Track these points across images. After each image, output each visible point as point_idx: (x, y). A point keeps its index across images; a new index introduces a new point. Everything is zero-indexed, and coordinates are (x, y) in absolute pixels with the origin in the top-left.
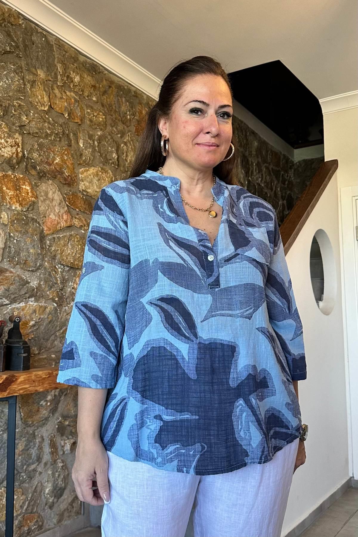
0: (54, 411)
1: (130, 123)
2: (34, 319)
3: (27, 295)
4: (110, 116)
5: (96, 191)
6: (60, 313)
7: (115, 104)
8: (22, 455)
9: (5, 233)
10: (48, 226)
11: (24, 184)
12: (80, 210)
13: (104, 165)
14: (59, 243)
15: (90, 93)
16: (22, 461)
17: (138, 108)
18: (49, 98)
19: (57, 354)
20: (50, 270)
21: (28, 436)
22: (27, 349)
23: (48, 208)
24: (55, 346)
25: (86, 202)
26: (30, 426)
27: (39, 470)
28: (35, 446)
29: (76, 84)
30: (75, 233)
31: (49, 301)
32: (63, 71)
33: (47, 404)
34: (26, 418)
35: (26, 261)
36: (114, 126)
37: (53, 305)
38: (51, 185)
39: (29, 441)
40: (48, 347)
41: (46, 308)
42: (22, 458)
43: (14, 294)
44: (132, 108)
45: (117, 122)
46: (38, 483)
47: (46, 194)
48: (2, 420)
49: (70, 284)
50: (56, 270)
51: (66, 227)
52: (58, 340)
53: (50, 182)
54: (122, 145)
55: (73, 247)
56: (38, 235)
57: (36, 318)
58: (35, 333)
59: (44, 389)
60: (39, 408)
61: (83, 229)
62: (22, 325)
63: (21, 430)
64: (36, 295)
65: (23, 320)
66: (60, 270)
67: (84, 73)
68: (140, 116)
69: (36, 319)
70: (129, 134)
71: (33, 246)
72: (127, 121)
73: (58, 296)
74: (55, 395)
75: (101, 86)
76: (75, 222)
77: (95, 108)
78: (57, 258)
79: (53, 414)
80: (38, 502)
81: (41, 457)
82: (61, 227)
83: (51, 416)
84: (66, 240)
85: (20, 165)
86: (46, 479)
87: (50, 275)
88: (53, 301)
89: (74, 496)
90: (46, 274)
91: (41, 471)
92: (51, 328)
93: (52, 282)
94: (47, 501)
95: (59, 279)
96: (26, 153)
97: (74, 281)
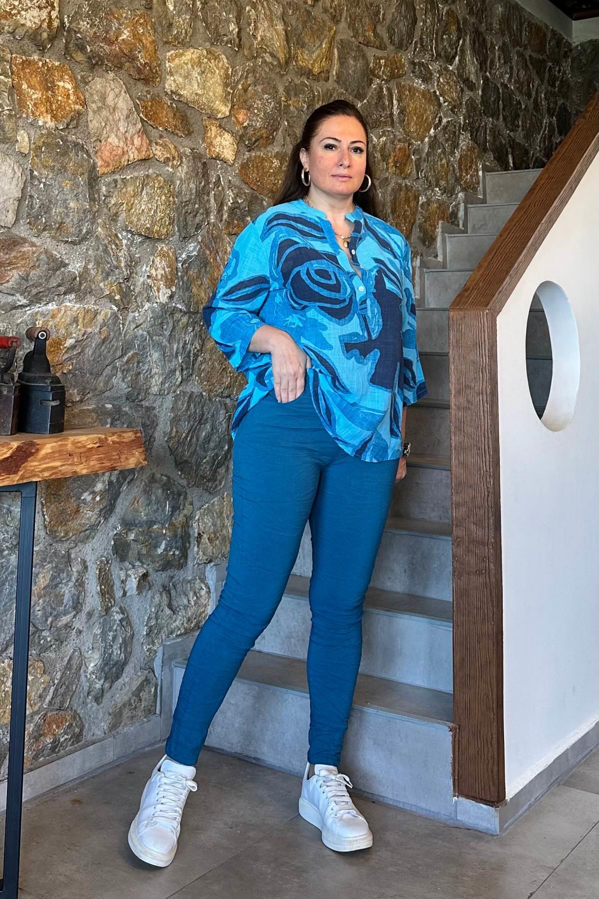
0: (108, 511)
2: (74, 335)
3: (62, 289)
5: (196, 94)
6: (123, 324)
8: (45, 596)
9: (23, 170)
10: (104, 157)
11: (62, 78)
12: (166, 130)
13: (212, 44)
14: (124, 190)
16: (44, 608)
19: (116, 403)
20: (106, 242)
21: (56, 560)
22: (60, 393)
23: (106, 124)
24: (113, 386)
25: (178, 114)
26: (61, 541)
27: (77, 625)
28: (70, 580)
30: (155, 173)
31: (103, 301)
33: (94, 499)
34: (54, 526)
35: (61, 223)
37: (111, 309)
38: (113, 81)
39: (58, 571)
40: (99, 389)
41: (96, 313)
42: (44, 602)
43: (36, 287)
46: (75, 651)
47: (103, 98)
48: (9, 529)
49: (144, 269)
50: (117, 242)
51: (138, 160)
52: (119, 374)
53: (111, 75)
54: (247, 9)
55: (151, 198)
56: (86, 175)
57: (77, 333)
58: (75, 361)
59: (90, 470)
60: (79, 506)
61: (170, 164)
62: (51, 346)
63: (44, 549)
64: (79, 290)
65: (53, 336)
66: (124, 242)
69: (78, 335)
71: (76, 195)
73: (120, 291)
74: (110, 483)
76: (157, 152)
78: (120, 218)
79: (106, 519)
80: (74, 688)
81: (81, 601)
82: (128, 161)
83: (102, 521)
84: (138, 184)
85: (56, 43)
86: (90, 645)
87: (105, 251)
88: (111, 302)
89: (143, 678)
90: (99, 248)
91: (81, 629)
92: (105, 352)
93: (109, 265)
94: (90, 688)
95: (122, 259)
96: (66, 20)
97: (151, 263)
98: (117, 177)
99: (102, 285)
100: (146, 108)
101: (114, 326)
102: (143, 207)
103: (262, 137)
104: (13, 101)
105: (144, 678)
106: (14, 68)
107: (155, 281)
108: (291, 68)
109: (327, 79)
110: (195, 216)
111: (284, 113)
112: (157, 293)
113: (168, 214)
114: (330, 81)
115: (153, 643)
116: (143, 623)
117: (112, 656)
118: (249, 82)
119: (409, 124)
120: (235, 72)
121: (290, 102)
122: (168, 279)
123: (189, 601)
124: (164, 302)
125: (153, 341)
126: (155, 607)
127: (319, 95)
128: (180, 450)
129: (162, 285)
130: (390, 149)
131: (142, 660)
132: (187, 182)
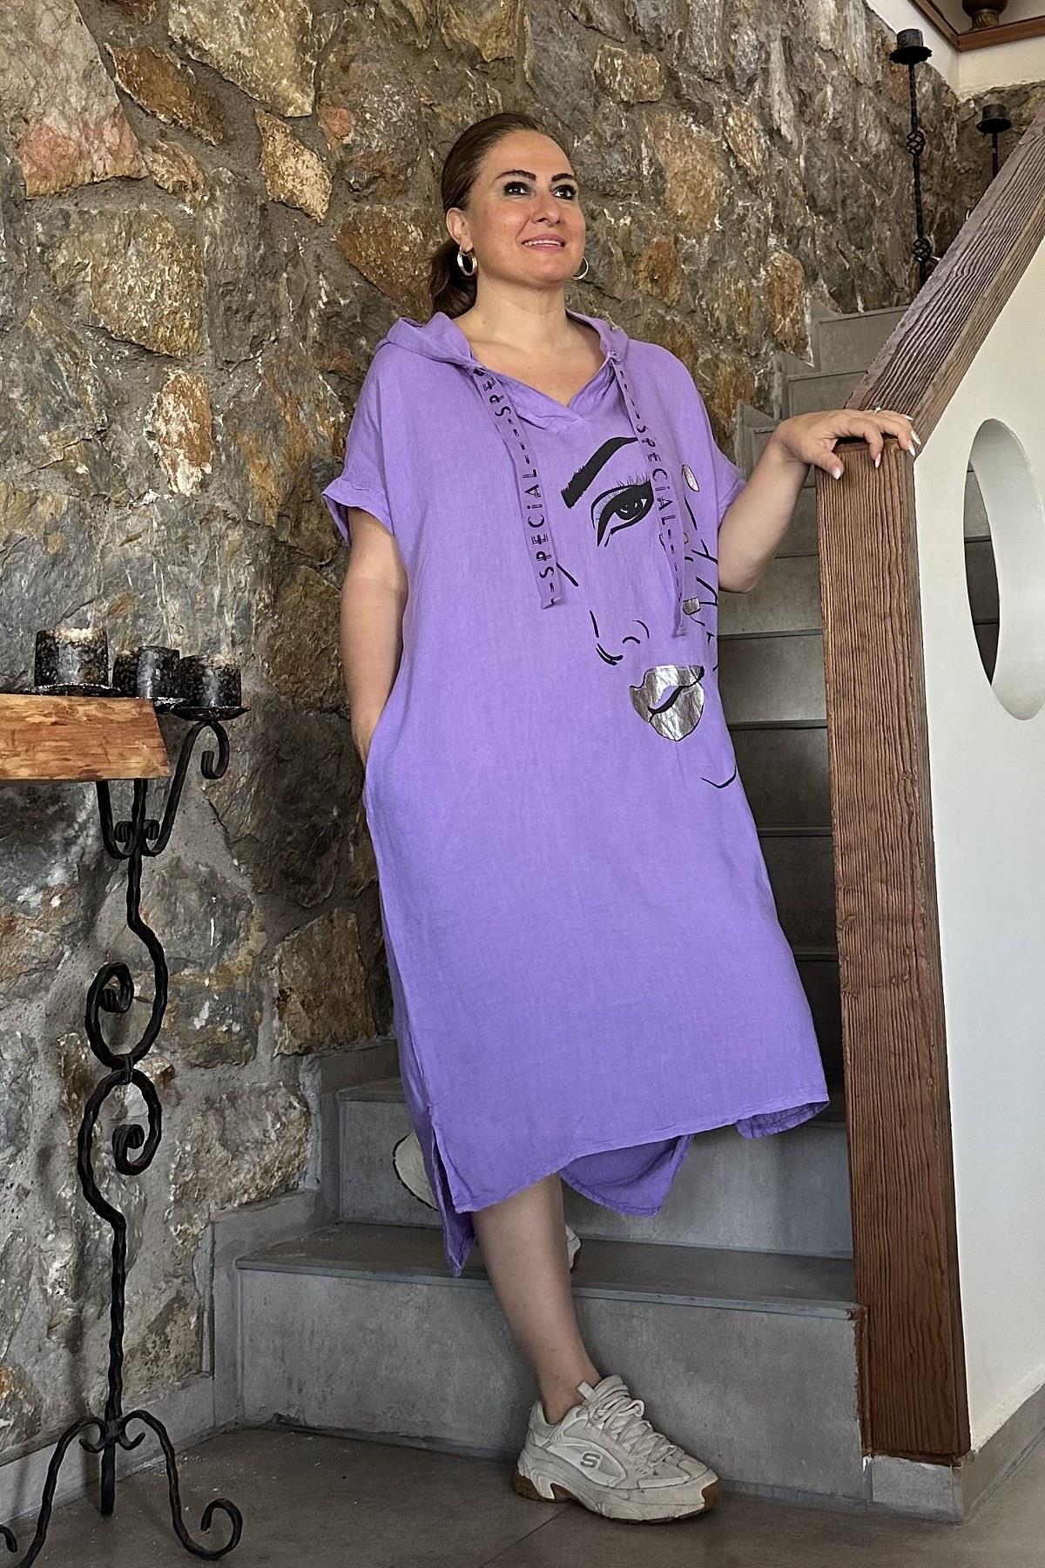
0: (79, 933)
5: (239, 55)
6: (97, 529)
10: (36, 157)
12: (175, 122)
14: (87, 237)
20: (50, 345)
23: (37, 84)
25: (199, 92)
30: (153, 212)
31: (48, 475)
33: (46, 902)
37: (68, 493)
41: (35, 499)
47: (29, 25)
50: (76, 349)
51: (115, 178)
55: (148, 265)
61: (188, 197)
66: (91, 353)
73: (87, 457)
74: (83, 869)
76: (156, 167)
78: (79, 299)
80: (17, 1316)
81: (25, 1126)
82: (93, 175)
83: (67, 955)
84: (116, 230)
86: (51, 1221)
87: (49, 364)
88: (66, 478)
89: (169, 1295)
90: (34, 358)
91: (28, 1185)
92: (59, 585)
93: (59, 398)
94: (52, 1315)
95: (89, 388)
97: (156, 405)
98: (68, 206)
99: (44, 438)
100: (128, 67)
101: (78, 531)
102: (131, 282)
103: (382, 175)
105: (174, 1295)
107: (166, 446)
108: (438, 38)
109: (511, 77)
110: (249, 319)
111: (427, 129)
112: (171, 472)
113: (189, 305)
114: (517, 81)
115: (190, 1219)
116: (167, 1176)
117: (101, 1246)
118: (350, 52)
120: (318, 22)
121: (439, 109)
122: (195, 446)
123: (266, 1131)
124: (188, 494)
125: (166, 574)
126: (192, 1141)
128: (236, 813)
129: (181, 457)
130: (640, 243)
131: (167, 1254)
132: (226, 243)
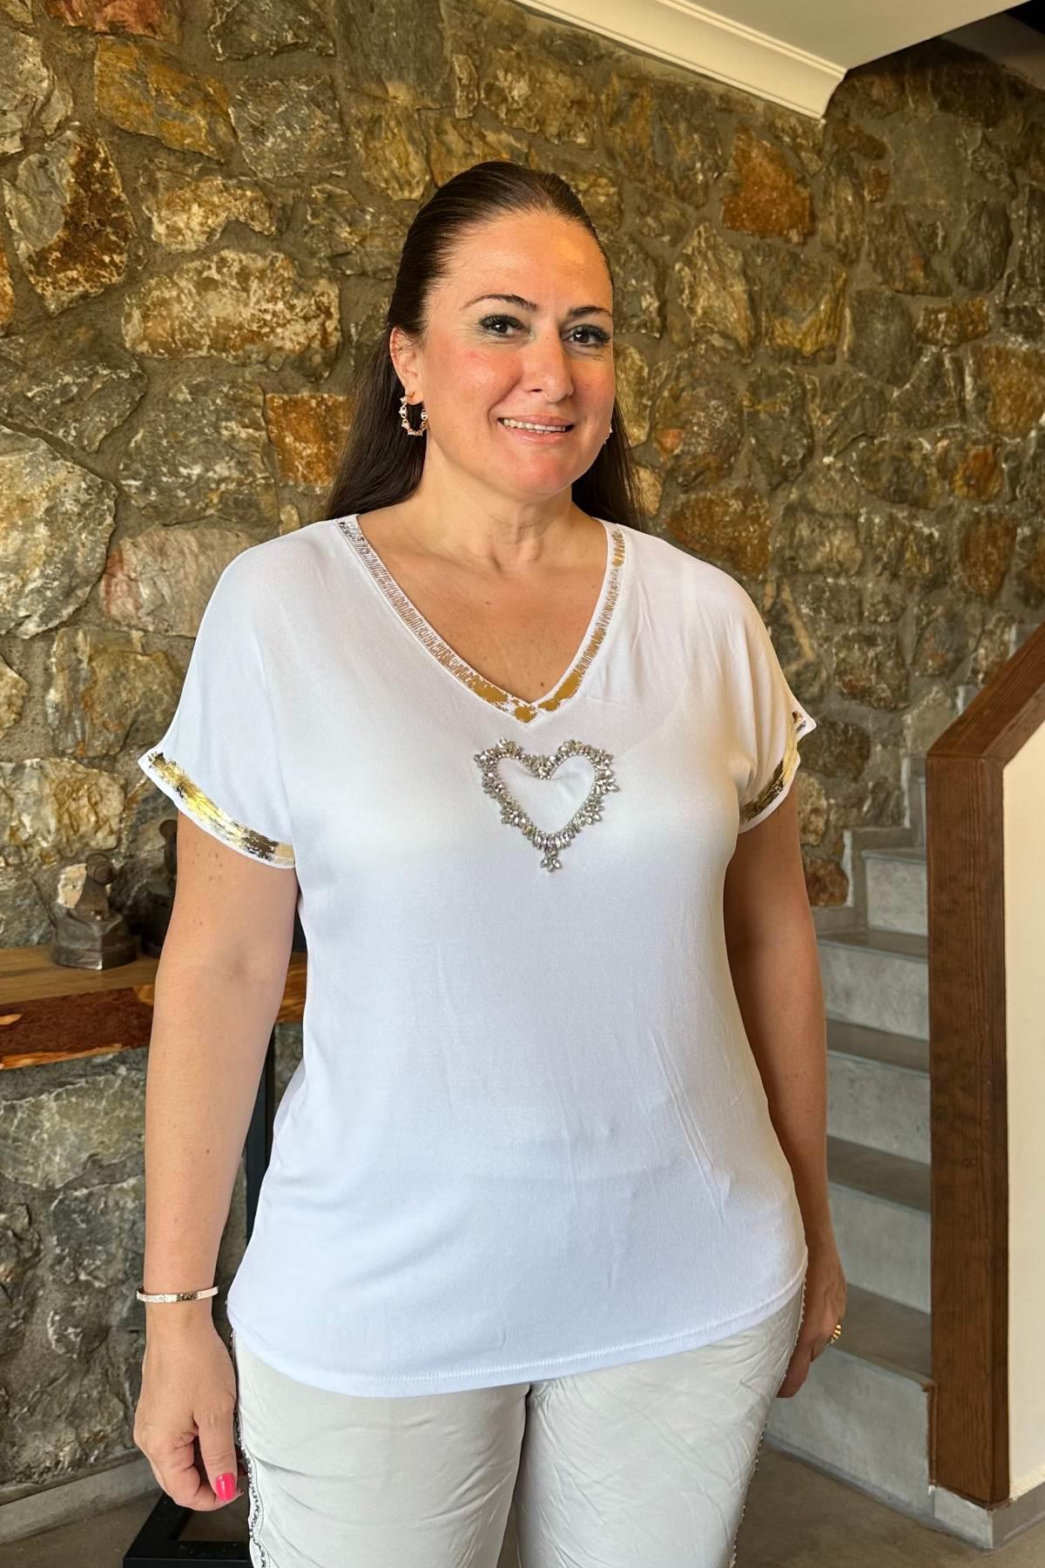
1: (706, 194)
4: (638, 184)
7: (652, 144)
15: (569, 125)
17: (738, 142)
18: (427, 158)
29: (515, 106)
32: (470, 74)
36: (649, 211)
44: (712, 147)
45: (657, 199)
54: (677, 267)
67: (543, 69)
68: (740, 171)
70: (701, 228)
72: (695, 191)
75: (603, 97)
77: (585, 167)
85: (338, 368)
96: (353, 330)
103: (708, 467)
104: (272, 463)
106: (271, 414)
108: (762, 351)
109: (832, 360)
111: (750, 425)
114: (838, 363)
118: (682, 385)
119: (996, 412)
120: (654, 372)
121: (759, 407)
127: (814, 389)
130: (957, 458)
